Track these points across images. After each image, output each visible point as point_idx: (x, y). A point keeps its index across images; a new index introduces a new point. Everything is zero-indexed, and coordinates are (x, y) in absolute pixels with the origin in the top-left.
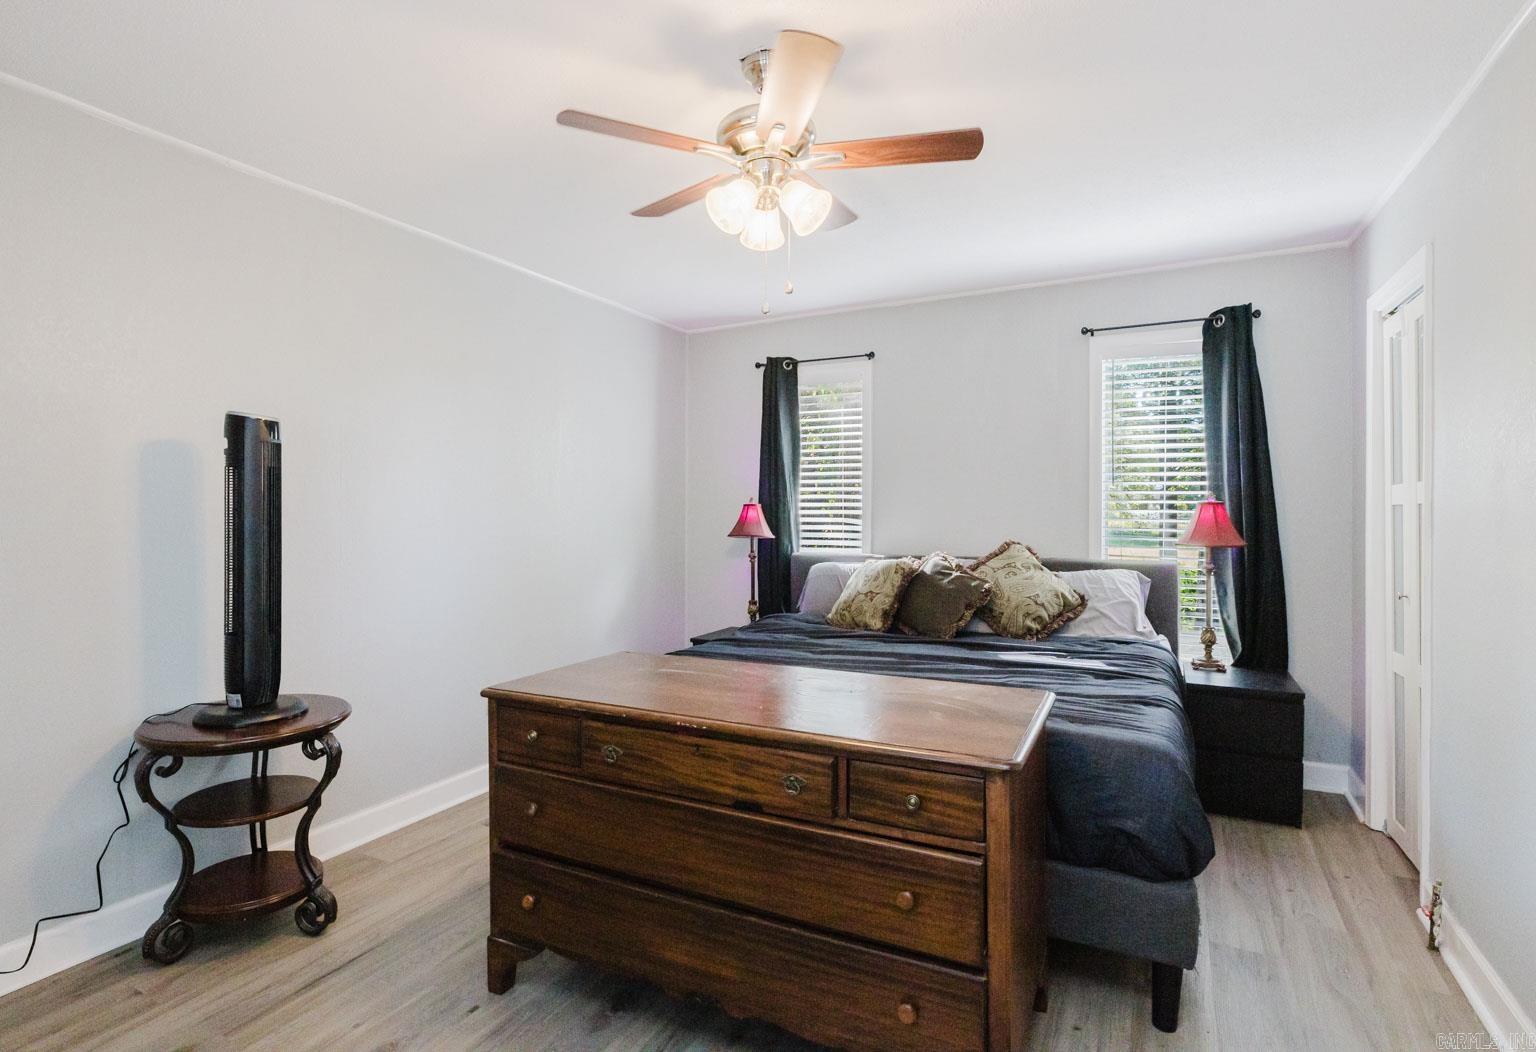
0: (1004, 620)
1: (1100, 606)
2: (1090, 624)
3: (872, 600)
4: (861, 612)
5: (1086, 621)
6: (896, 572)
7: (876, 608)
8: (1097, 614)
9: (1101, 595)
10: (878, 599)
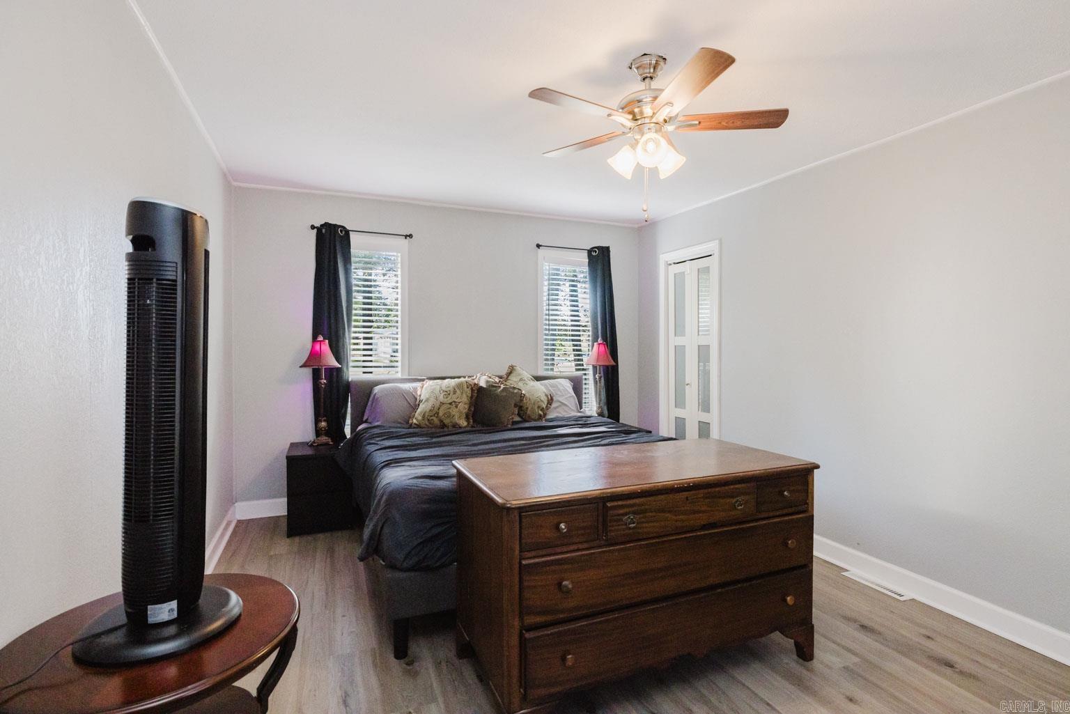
0: (529, 412)
1: (560, 399)
2: (557, 410)
3: (457, 407)
4: (449, 416)
5: (556, 408)
6: (468, 388)
7: (461, 412)
8: (560, 404)
9: (559, 393)
10: (461, 406)
